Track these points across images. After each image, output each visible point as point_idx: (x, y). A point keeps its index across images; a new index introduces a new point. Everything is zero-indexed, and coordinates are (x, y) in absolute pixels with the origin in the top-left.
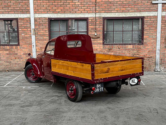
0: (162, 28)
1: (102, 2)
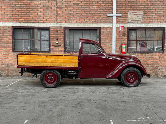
0: (116, 38)
1: (63, 13)
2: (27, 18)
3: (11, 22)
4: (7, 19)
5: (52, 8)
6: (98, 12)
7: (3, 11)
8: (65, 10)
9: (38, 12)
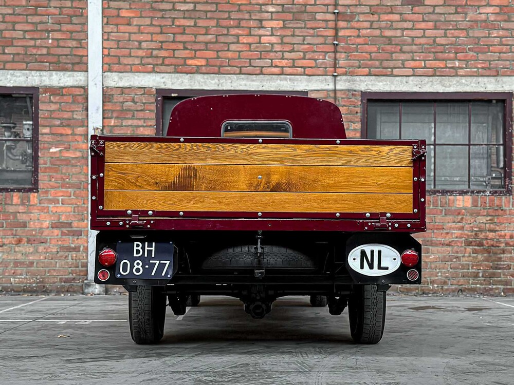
1: (359, 36)
2: (218, 57)
3: (153, 71)
4: (137, 61)
5: (319, 16)
6: (501, 33)
7: (122, 28)
8: (367, 25)
9: (261, 32)
